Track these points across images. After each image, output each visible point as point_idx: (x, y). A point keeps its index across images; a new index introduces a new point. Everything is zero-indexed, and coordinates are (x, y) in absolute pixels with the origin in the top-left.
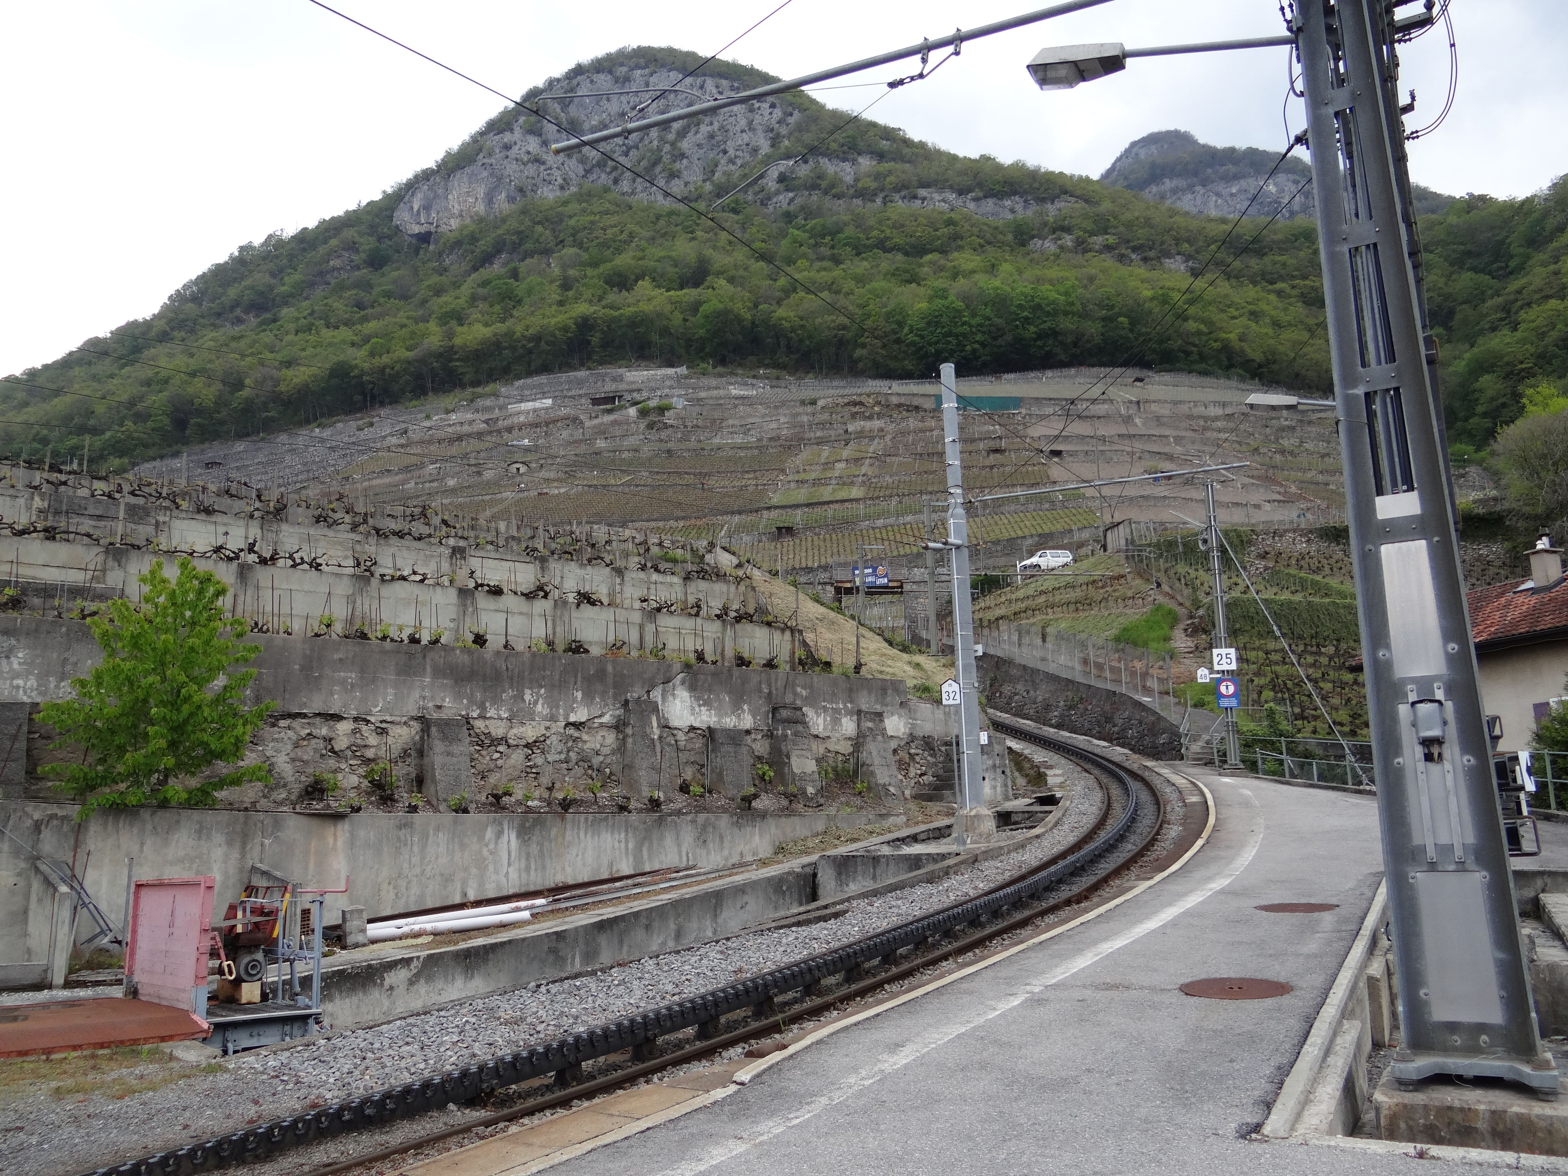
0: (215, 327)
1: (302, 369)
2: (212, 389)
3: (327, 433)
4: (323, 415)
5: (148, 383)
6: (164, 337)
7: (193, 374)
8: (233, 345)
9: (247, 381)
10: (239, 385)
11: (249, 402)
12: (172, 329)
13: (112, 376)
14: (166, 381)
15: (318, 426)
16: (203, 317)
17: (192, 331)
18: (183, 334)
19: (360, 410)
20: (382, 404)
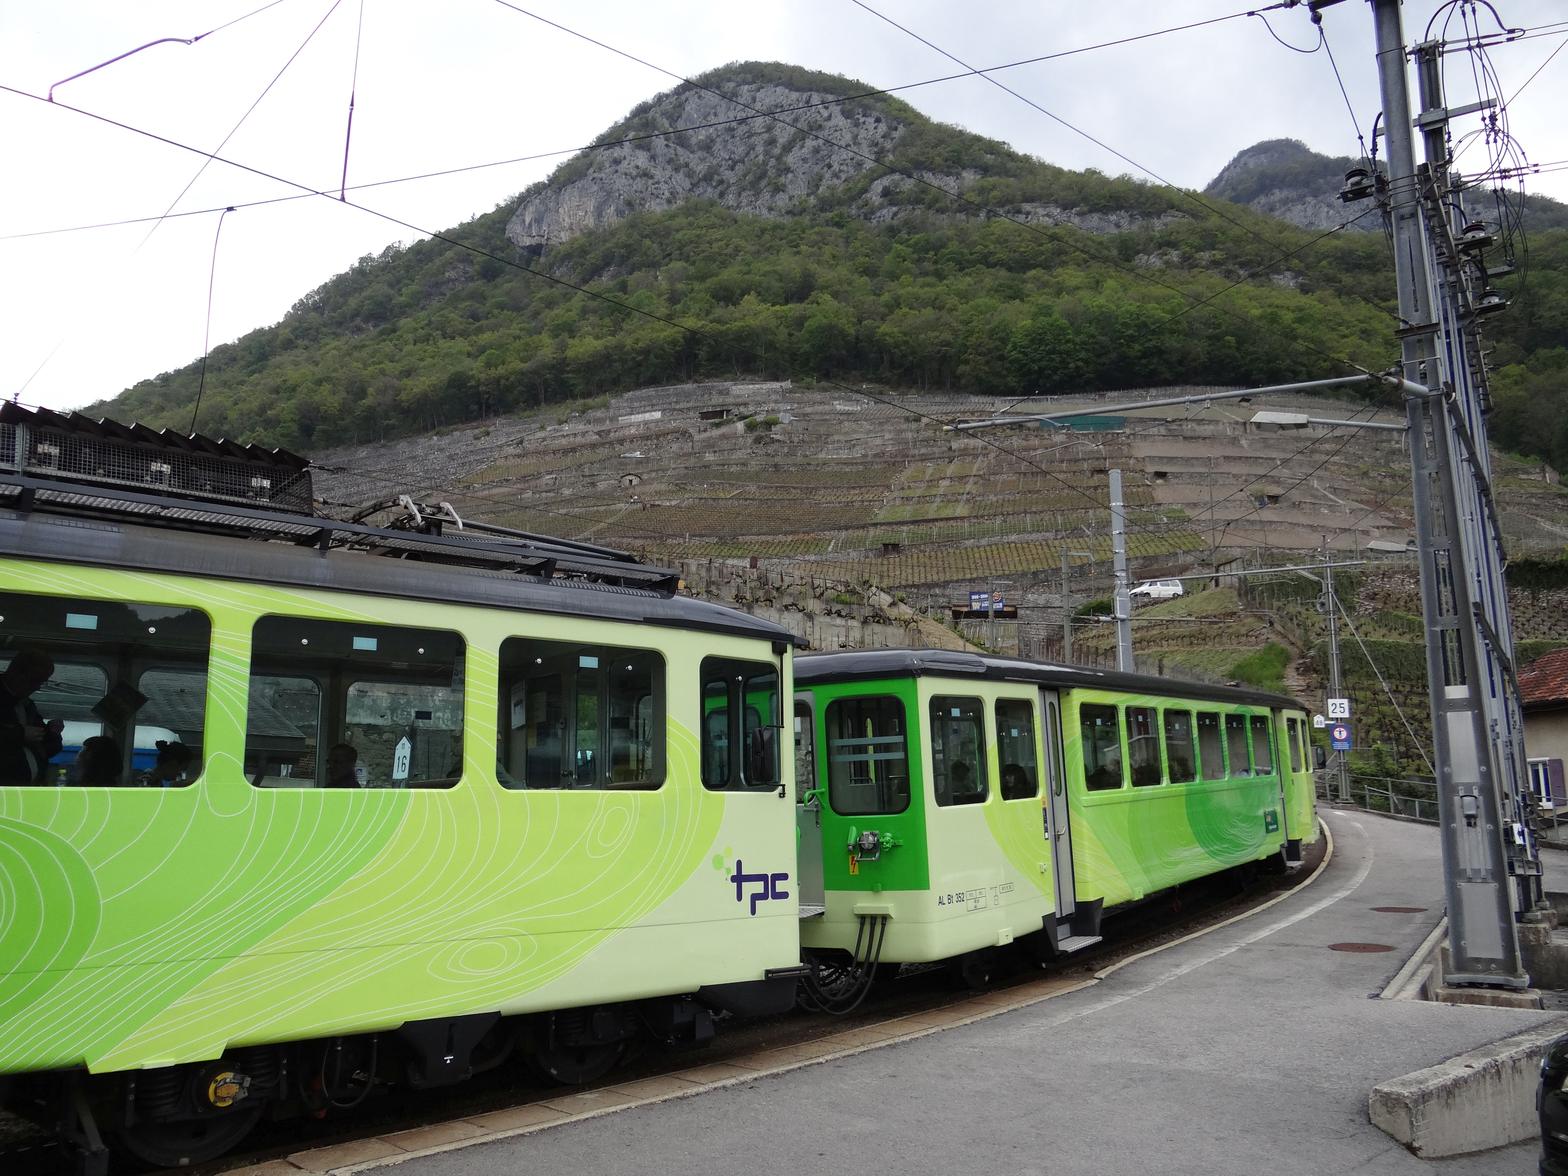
0: (336, 335)
1: (422, 379)
2: (336, 398)
3: (445, 441)
4: (440, 424)
5: (276, 390)
6: (289, 345)
7: (319, 382)
8: (356, 354)
9: (371, 390)
10: (362, 393)
11: (371, 409)
12: (296, 338)
13: (242, 383)
14: (294, 389)
15: (437, 434)
16: (325, 326)
17: (315, 339)
18: (306, 342)
19: (475, 419)
20: (497, 414)
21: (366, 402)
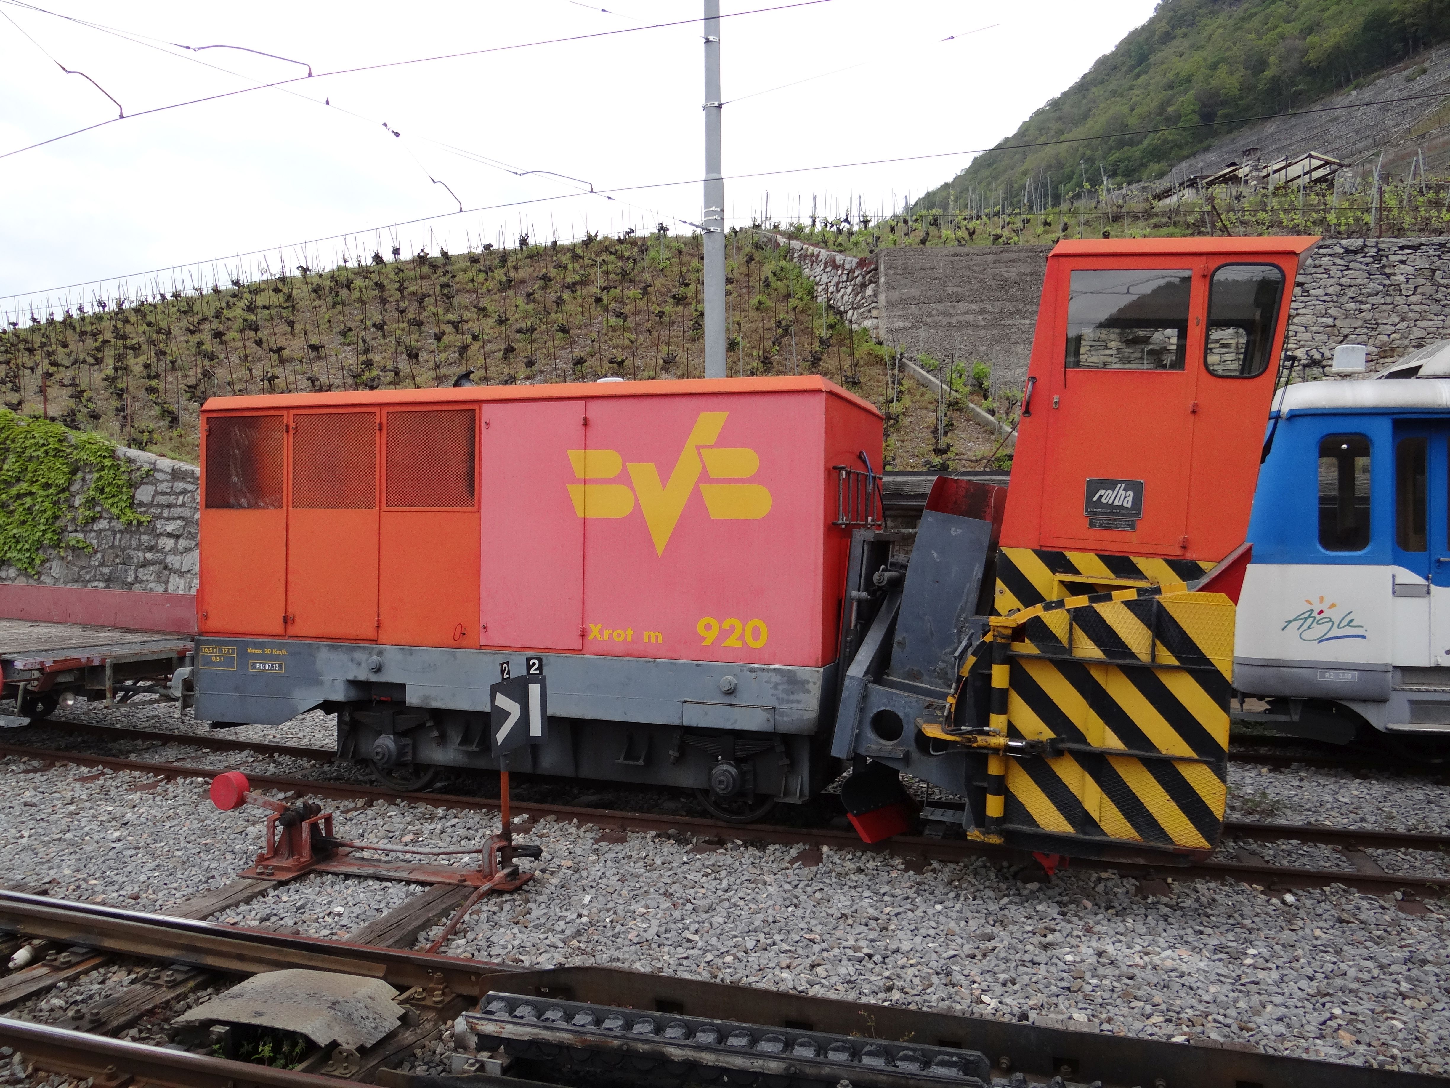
1: (1332, 31)
2: (1236, 76)
3: (1367, 94)
4: (1357, 75)
7: (1214, 66)
8: (1247, 26)
9: (1272, 59)
10: (1262, 65)
11: (1275, 80)
12: (1173, 28)
13: (1131, 88)
14: (1188, 80)
15: (1355, 89)
16: (1200, 7)
17: (1192, 24)
18: (1184, 30)
21: (1268, 73)
